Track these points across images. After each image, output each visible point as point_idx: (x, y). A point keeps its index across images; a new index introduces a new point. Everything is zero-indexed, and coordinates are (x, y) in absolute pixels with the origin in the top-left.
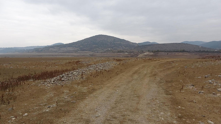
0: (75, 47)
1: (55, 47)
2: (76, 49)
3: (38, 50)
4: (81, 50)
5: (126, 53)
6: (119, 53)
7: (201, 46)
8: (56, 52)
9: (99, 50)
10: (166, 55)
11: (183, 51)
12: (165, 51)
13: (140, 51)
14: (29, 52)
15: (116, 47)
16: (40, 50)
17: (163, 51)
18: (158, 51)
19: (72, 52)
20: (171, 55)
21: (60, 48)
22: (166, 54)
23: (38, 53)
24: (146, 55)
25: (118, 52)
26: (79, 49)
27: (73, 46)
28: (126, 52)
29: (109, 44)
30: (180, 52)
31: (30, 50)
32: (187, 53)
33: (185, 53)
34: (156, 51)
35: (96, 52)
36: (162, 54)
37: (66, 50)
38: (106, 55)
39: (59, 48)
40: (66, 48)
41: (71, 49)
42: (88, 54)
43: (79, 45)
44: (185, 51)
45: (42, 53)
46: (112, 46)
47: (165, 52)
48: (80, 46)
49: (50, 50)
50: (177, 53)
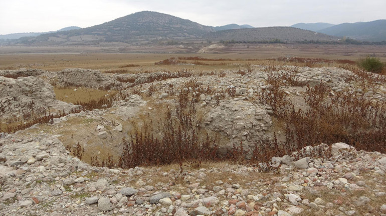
0: (96, 34)
1: (60, 34)
2: (99, 38)
3: (27, 40)
4: (106, 41)
5: (181, 46)
6: (169, 47)
7: (318, 33)
8: (58, 44)
9: (140, 40)
10: (245, 48)
11: (277, 42)
12: (245, 42)
13: (204, 42)
14: (9, 44)
15: (173, 35)
16: (31, 40)
17: (241, 42)
18: (233, 42)
19: (89, 45)
20: (253, 49)
21: (68, 37)
22: (246, 46)
23: (25, 47)
24: (212, 50)
25: (169, 44)
26: (105, 38)
27: (93, 33)
28: (182, 44)
29: (160, 29)
30: (271, 43)
31: (13, 40)
32: (281, 44)
33: (278, 44)
34: (230, 43)
35: (134, 43)
36: (239, 47)
37: (79, 40)
38: (148, 49)
39: (66, 36)
40: (79, 36)
41: (88, 38)
42: (117, 48)
43: (104, 31)
44: (279, 42)
45: (33, 46)
46: (166, 32)
47: (245, 44)
48: (107, 33)
49: (49, 40)
50: (264, 45)
